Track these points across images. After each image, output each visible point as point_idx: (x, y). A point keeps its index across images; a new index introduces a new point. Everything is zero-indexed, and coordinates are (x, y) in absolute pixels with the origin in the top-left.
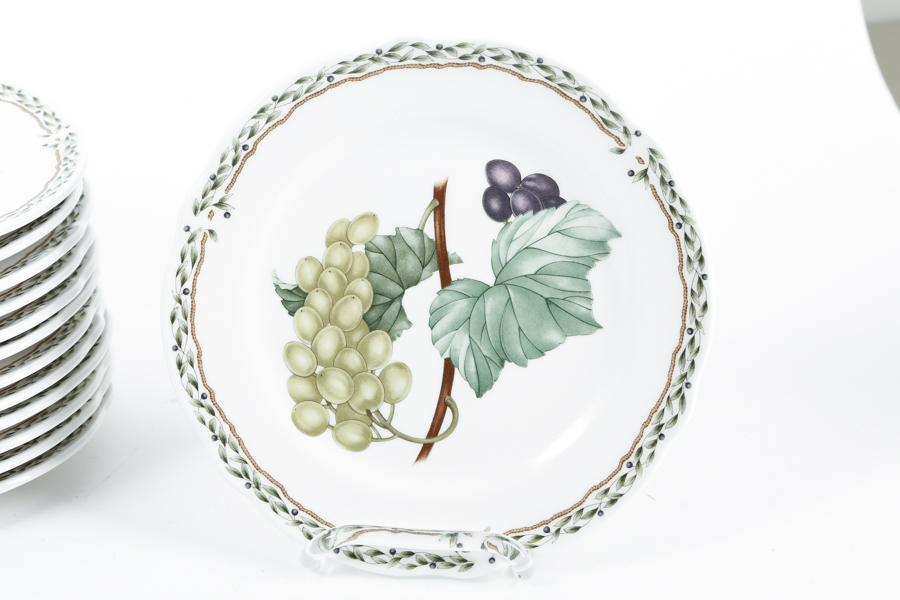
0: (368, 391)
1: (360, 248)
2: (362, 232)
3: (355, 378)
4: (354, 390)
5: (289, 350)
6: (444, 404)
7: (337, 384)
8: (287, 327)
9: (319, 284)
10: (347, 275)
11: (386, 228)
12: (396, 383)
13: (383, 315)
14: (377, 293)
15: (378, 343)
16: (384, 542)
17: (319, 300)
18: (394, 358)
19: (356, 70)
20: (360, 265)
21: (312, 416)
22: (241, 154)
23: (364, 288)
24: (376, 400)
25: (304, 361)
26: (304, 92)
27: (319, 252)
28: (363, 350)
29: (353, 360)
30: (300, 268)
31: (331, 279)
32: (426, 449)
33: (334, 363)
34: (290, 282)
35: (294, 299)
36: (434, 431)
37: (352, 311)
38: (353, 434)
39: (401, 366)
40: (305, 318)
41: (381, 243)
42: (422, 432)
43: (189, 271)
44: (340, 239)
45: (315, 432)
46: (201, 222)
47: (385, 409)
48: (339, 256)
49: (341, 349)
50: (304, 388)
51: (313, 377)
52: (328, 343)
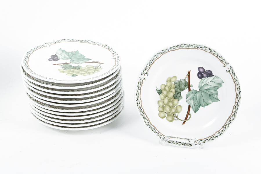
0: (173, 110)
1: (173, 83)
2: (173, 80)
3: (171, 108)
4: (171, 110)
5: (159, 102)
6: (188, 114)
7: (167, 109)
8: (158, 97)
9: (165, 89)
10: (170, 88)
11: (178, 79)
12: (179, 109)
13: (177, 96)
14: (176, 91)
15: (176, 101)
16: (175, 140)
17: (165, 92)
18: (179, 104)
19: (174, 49)
20: (173, 86)
21: (162, 115)
22: (151, 64)
23: (173, 90)
24: (175, 112)
25: (161, 104)
26: (163, 52)
27: (165, 83)
28: (173, 102)
29: (171, 104)
30: (161, 86)
31: (167, 89)
32: (184, 122)
33: (167, 105)
34: (159, 88)
35: (160, 92)
36: (186, 119)
37: (171, 95)
38: (170, 119)
39: (180, 106)
40: (162, 96)
41: (177, 82)
42: (184, 119)
43: (140, 86)
44: (169, 81)
45: (163, 118)
46: (142, 77)
47: (177, 114)
48: (169, 84)
49: (168, 102)
50: (161, 109)
51: (163, 107)
52: (166, 101)
